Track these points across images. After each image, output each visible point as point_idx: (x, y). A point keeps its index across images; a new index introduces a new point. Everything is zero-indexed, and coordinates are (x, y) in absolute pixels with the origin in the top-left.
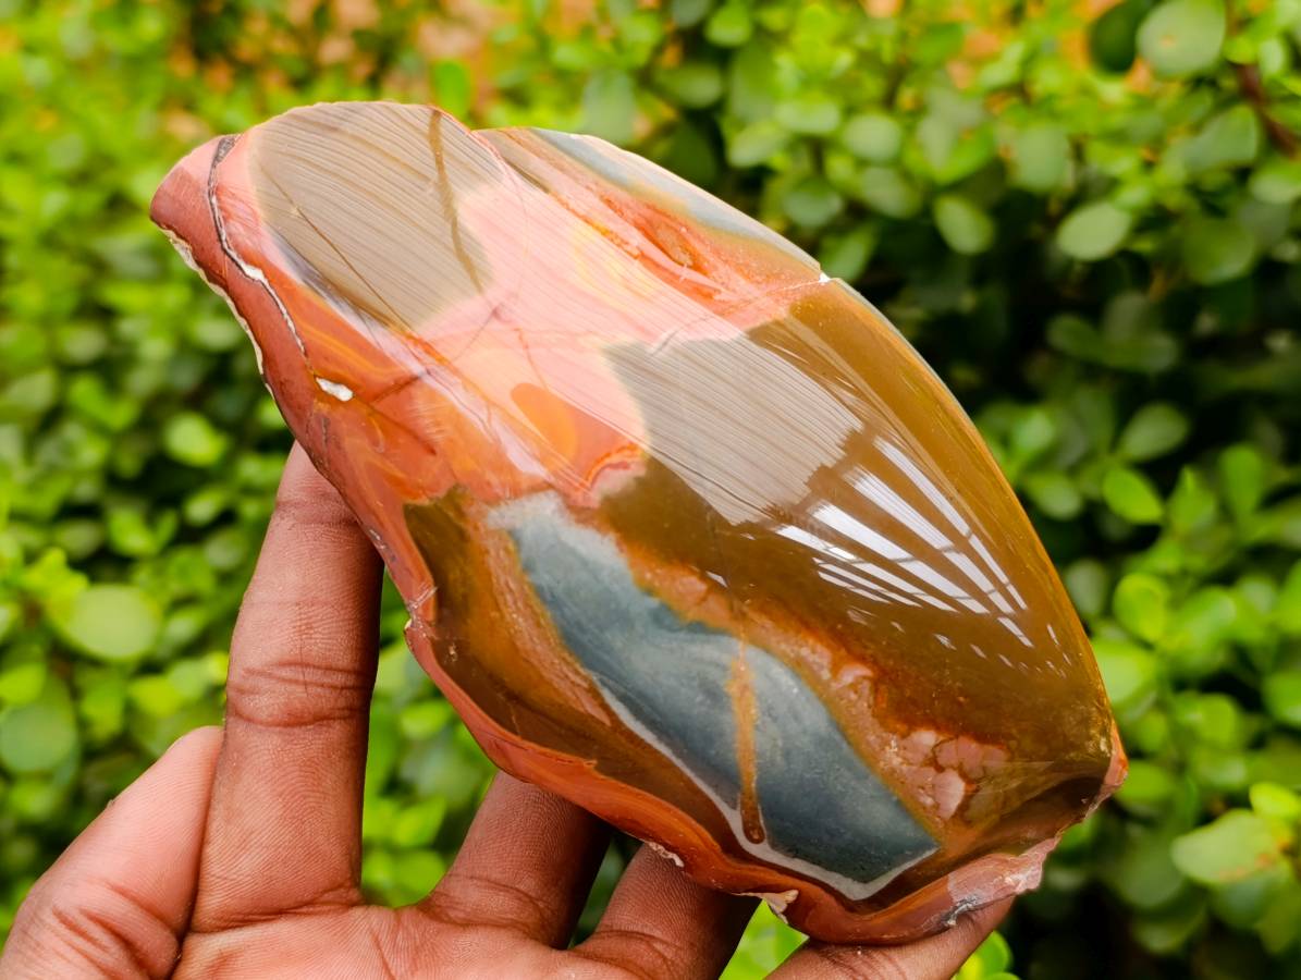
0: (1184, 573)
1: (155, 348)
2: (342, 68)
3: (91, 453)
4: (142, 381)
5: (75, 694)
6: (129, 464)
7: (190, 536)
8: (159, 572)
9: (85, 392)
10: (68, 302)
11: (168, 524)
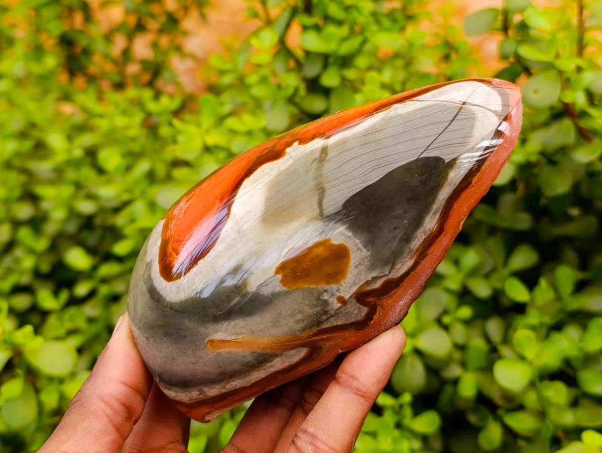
0: (541, 324)
1: (58, 215)
2: (136, 77)
3: (28, 263)
4: (51, 228)
5: (37, 391)
6: (45, 267)
7: (75, 302)
8: (60, 318)
9: (25, 234)
10: (17, 193)
11: (64, 296)
